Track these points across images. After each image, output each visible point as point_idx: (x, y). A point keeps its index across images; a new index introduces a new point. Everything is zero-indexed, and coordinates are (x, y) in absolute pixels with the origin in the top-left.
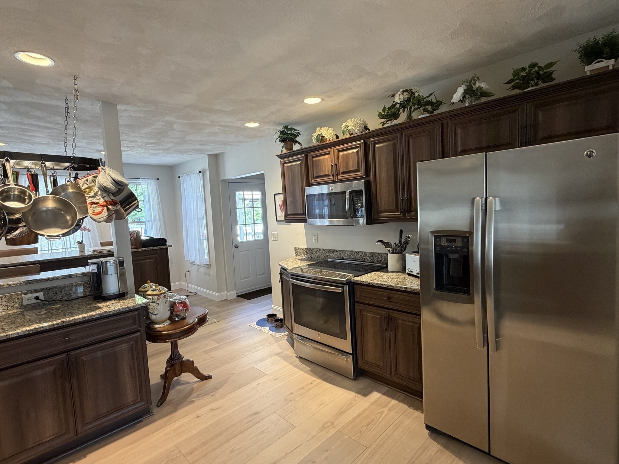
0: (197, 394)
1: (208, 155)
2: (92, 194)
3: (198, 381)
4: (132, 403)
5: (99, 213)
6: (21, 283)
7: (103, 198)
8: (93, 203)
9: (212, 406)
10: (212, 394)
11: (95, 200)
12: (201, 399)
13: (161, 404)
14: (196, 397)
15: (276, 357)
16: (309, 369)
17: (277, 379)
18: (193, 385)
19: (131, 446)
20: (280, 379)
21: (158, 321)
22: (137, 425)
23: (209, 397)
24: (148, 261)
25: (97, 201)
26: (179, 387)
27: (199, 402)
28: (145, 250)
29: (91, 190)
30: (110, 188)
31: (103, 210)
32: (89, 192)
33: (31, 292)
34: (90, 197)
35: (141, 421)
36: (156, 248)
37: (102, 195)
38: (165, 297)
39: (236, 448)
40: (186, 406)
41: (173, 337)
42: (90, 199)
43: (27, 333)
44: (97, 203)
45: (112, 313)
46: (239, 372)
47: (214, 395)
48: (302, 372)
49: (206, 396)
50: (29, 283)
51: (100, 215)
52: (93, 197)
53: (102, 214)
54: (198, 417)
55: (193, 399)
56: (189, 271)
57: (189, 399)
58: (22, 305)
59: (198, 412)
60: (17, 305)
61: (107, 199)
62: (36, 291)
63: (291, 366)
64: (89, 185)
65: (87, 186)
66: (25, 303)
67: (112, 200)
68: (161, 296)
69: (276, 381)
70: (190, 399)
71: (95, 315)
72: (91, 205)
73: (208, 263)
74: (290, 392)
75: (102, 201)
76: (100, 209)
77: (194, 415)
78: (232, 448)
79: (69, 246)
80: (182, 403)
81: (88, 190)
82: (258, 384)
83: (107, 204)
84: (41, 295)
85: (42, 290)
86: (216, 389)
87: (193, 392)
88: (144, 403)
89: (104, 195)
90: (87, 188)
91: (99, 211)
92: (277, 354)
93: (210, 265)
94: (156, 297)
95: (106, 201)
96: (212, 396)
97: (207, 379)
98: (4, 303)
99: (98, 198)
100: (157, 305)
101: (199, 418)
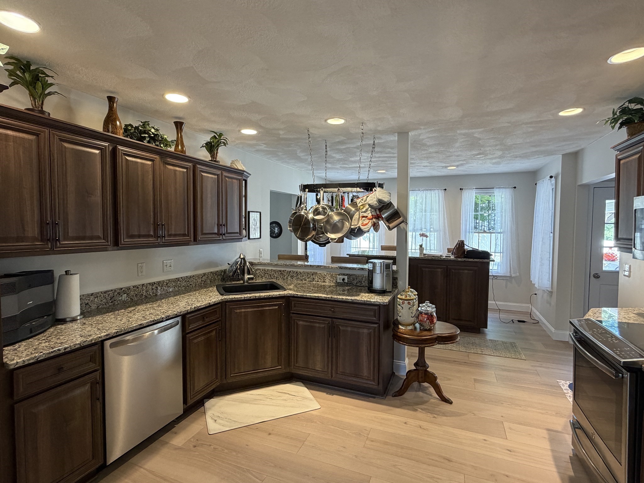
0: (425, 407)
1: (562, 155)
2: (364, 210)
3: (438, 399)
4: (366, 378)
5: (366, 224)
6: (337, 267)
7: (371, 212)
8: (363, 217)
9: (424, 424)
10: (436, 416)
11: (365, 215)
12: (424, 413)
13: (395, 396)
14: (421, 409)
15: (545, 431)
16: (572, 473)
17: (510, 451)
18: (432, 399)
19: (355, 408)
20: (513, 453)
21: (403, 323)
22: (370, 398)
23: (431, 416)
24: (466, 271)
25: (367, 215)
26: (421, 394)
27: (420, 414)
28: (465, 261)
29: (364, 207)
30: (372, 205)
31: (369, 222)
32: (362, 208)
33: (342, 275)
34: (362, 212)
35: (374, 398)
36: (476, 260)
37: (371, 210)
38: (409, 303)
39: (399, 467)
40: (408, 409)
41: (405, 341)
42: (362, 213)
43: (314, 297)
44: (367, 217)
45: (359, 302)
46: (482, 416)
47: (436, 418)
48: (555, 470)
49: (430, 414)
50: (341, 269)
51: (366, 226)
52: (365, 212)
53: (368, 225)
54: (405, 423)
55: (418, 409)
56: (536, 294)
57: (417, 406)
58: (337, 282)
59: (409, 420)
60: (334, 281)
61: (373, 213)
62: (344, 275)
63: (550, 453)
64: (363, 203)
65: (362, 204)
66: (338, 281)
67: (377, 214)
68: (405, 302)
69: (509, 452)
70: (415, 407)
71: (349, 299)
72: (362, 218)
73: (550, 289)
74: (507, 473)
75: (370, 215)
76: (367, 221)
77: (404, 419)
78: (397, 464)
79: (359, 247)
80: (409, 405)
81: (362, 207)
82: (485, 440)
83: (373, 217)
84: (346, 277)
85: (347, 275)
86: (444, 414)
87: (425, 404)
88: (374, 383)
89: (373, 210)
90: (362, 205)
91: (366, 222)
92: (548, 430)
93: (552, 292)
94: (401, 301)
95: (372, 215)
96: (434, 417)
97: (446, 402)
98: (329, 278)
99: (368, 213)
100: (402, 308)
101: (405, 425)
